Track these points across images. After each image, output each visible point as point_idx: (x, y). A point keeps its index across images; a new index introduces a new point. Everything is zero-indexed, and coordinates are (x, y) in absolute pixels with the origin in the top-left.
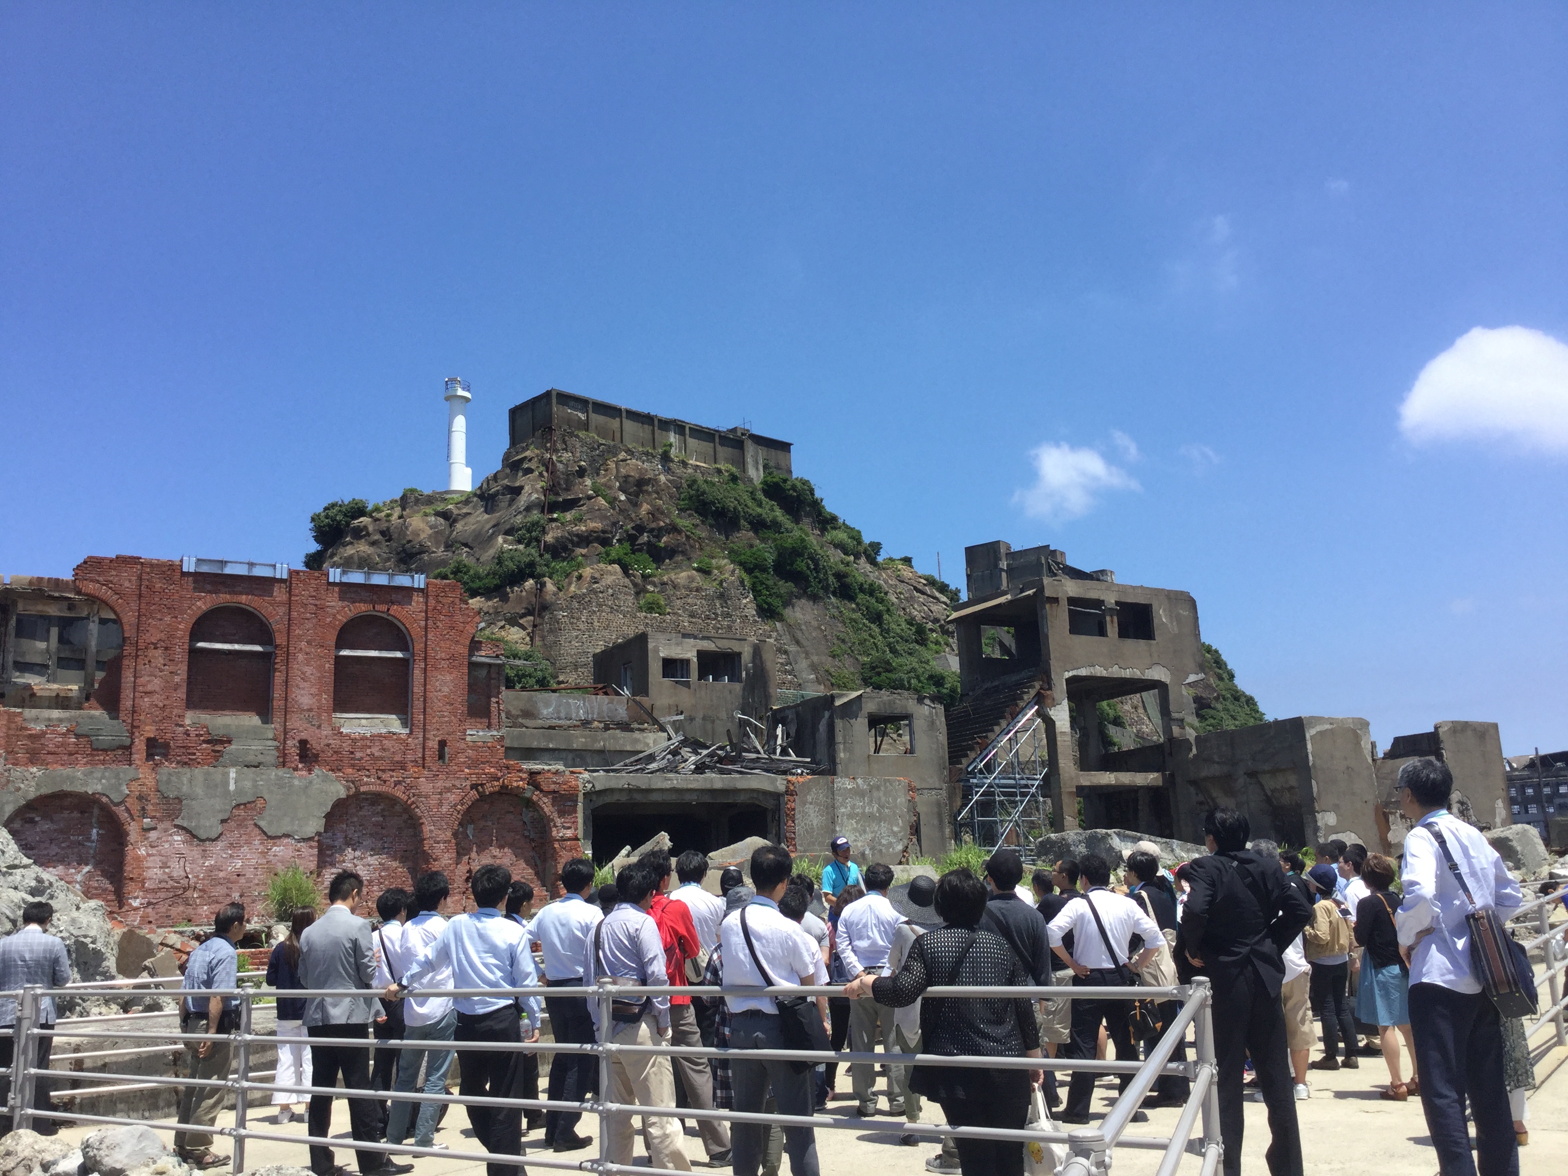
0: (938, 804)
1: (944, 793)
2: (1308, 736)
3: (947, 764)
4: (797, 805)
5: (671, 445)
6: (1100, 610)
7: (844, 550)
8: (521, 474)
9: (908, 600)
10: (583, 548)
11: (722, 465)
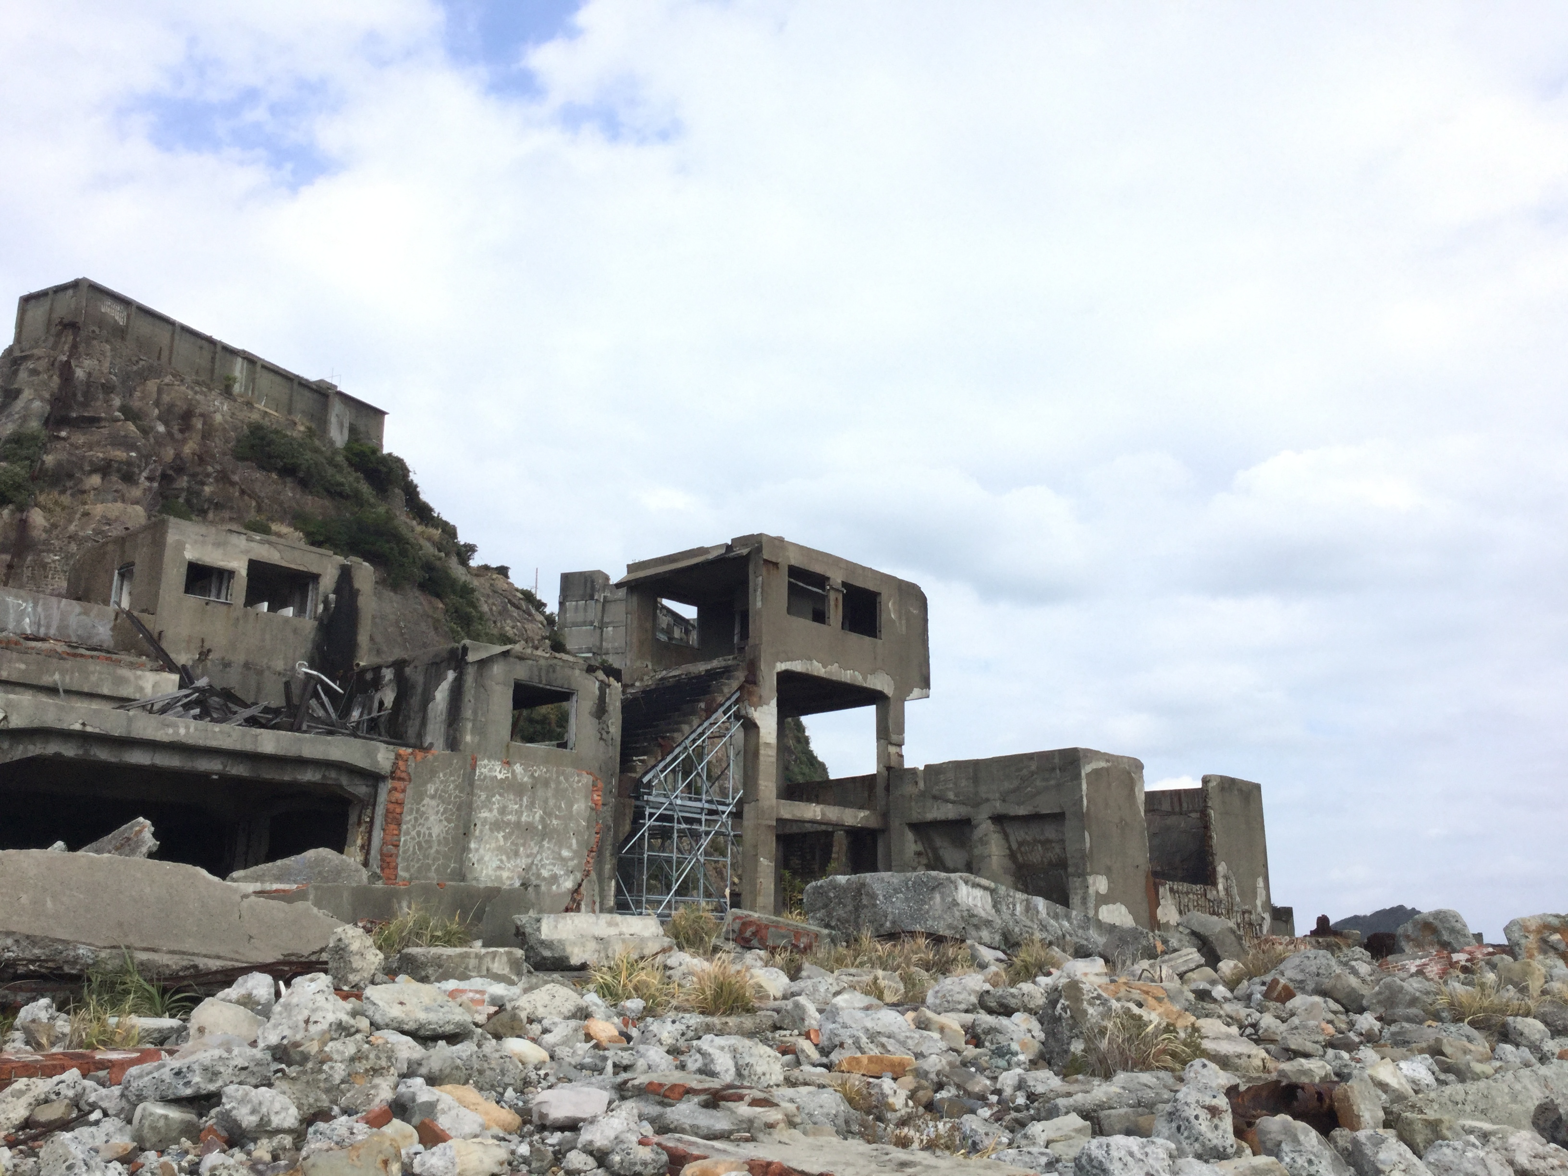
2: (1083, 773)
3: (618, 769)
4: (408, 797)
5: (234, 380)
6: (823, 589)
7: (434, 544)
8: (23, 375)
9: (500, 613)
10: (96, 480)
11: (297, 418)
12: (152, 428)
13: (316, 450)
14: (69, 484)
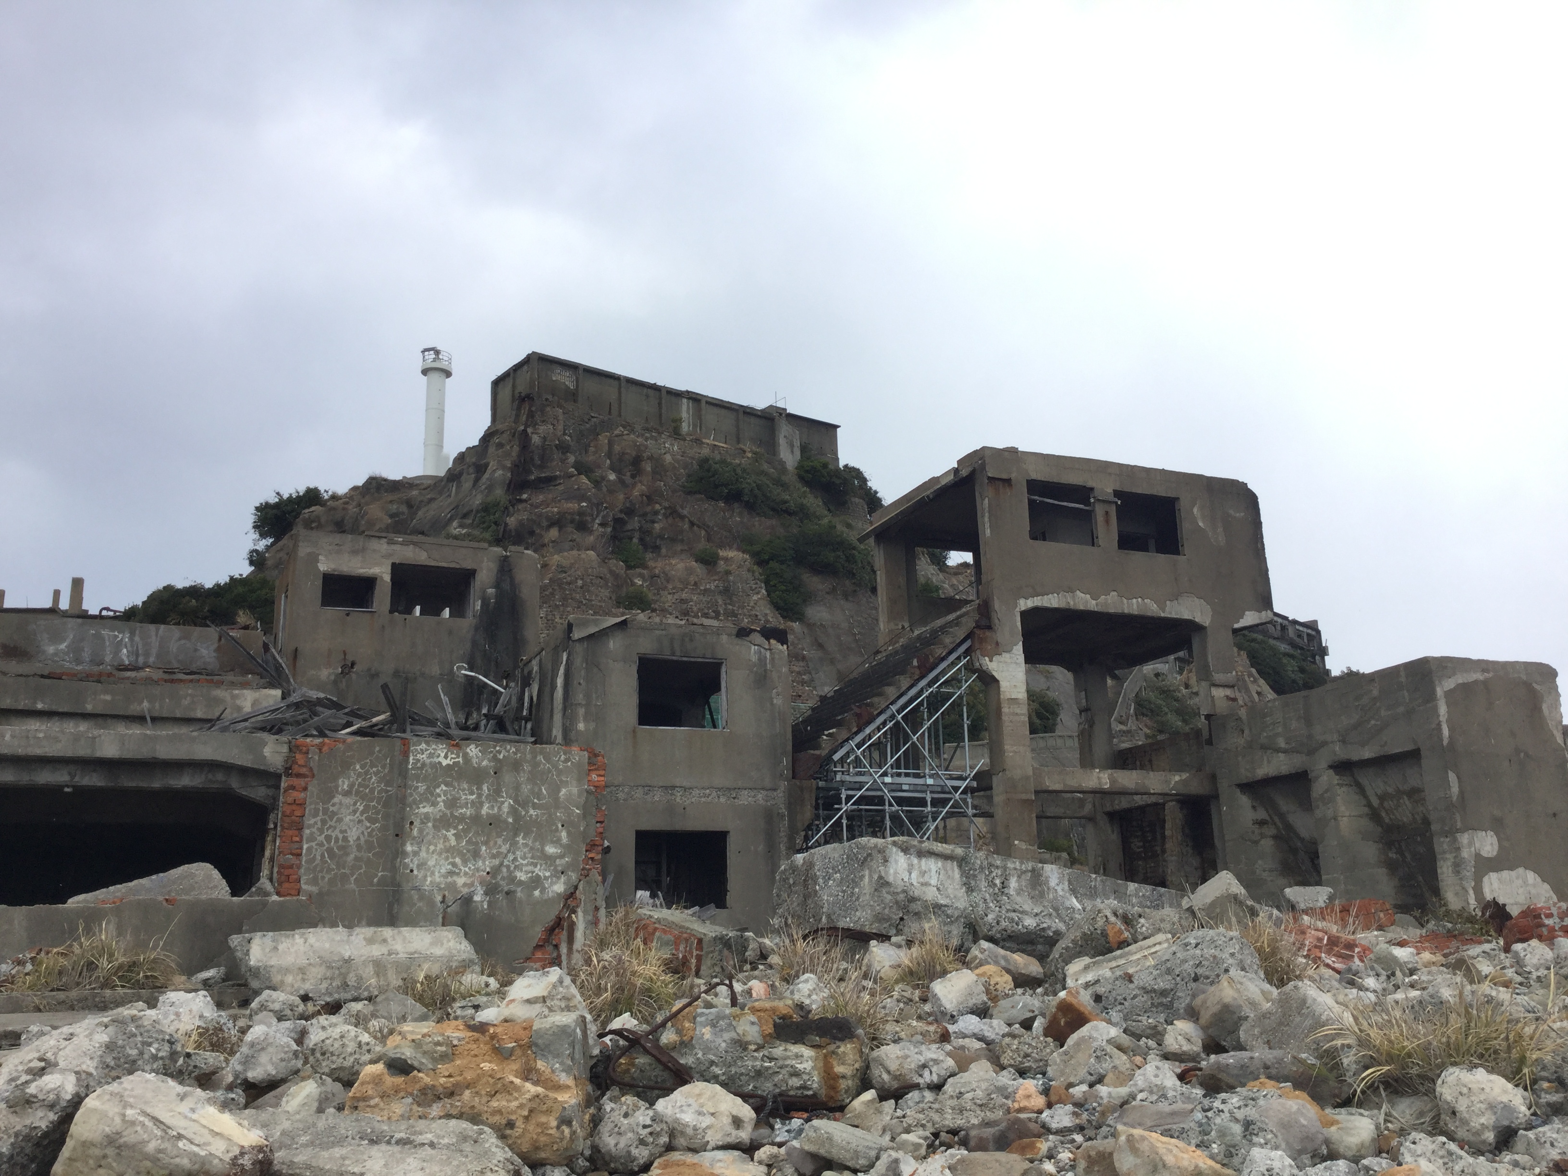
0: (770, 816)
1: (780, 797)
2: (1439, 692)
3: (790, 747)
4: (311, 796)
5: (682, 420)
6: (1088, 503)
10: (554, 533)
11: (747, 446)
12: (603, 478)
13: (763, 474)
14: (531, 540)
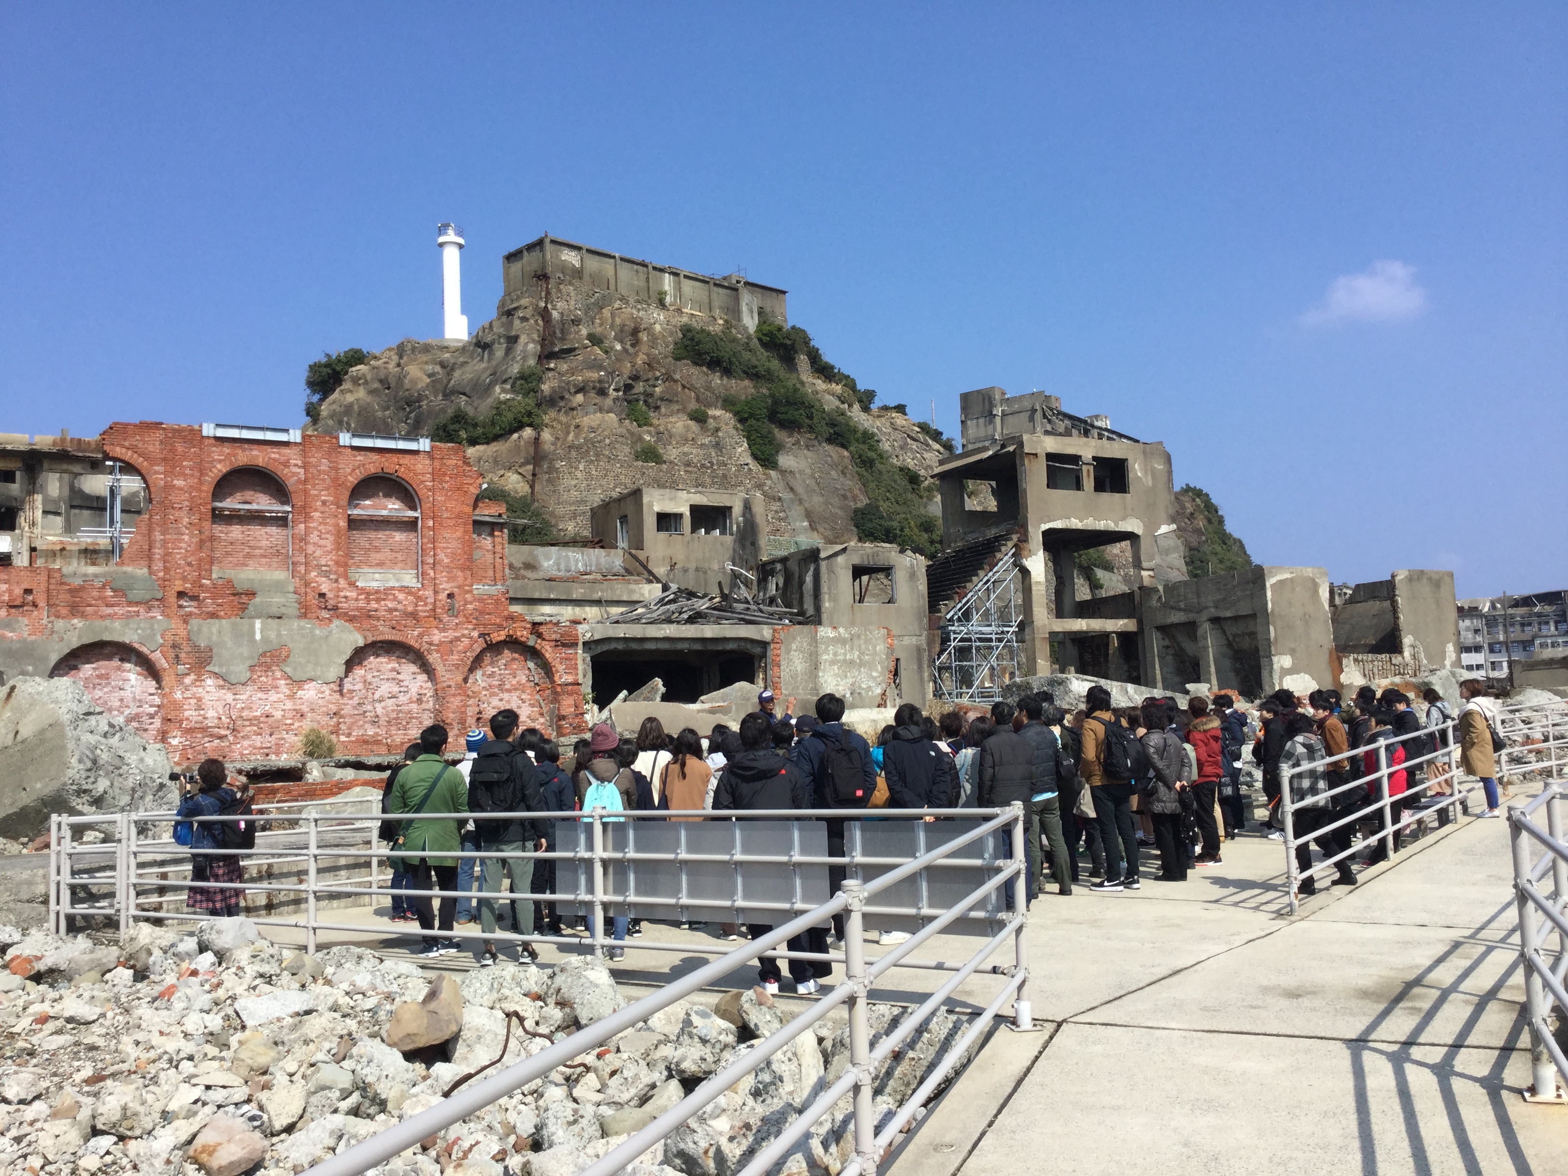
0: (919, 650)
1: (924, 639)
2: (1268, 585)
3: (927, 612)
5: (665, 293)
6: (1077, 465)
7: (839, 398)
8: (517, 323)
9: (902, 448)
10: (580, 398)
11: (717, 313)
12: (612, 348)
13: (734, 340)
14: (562, 404)
